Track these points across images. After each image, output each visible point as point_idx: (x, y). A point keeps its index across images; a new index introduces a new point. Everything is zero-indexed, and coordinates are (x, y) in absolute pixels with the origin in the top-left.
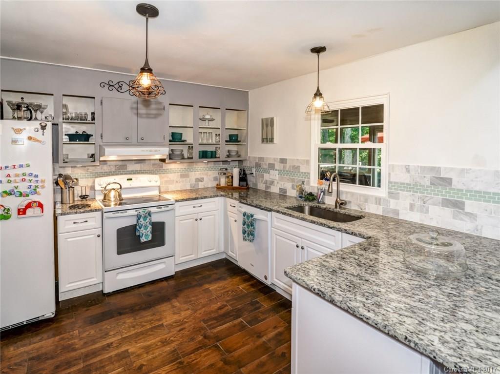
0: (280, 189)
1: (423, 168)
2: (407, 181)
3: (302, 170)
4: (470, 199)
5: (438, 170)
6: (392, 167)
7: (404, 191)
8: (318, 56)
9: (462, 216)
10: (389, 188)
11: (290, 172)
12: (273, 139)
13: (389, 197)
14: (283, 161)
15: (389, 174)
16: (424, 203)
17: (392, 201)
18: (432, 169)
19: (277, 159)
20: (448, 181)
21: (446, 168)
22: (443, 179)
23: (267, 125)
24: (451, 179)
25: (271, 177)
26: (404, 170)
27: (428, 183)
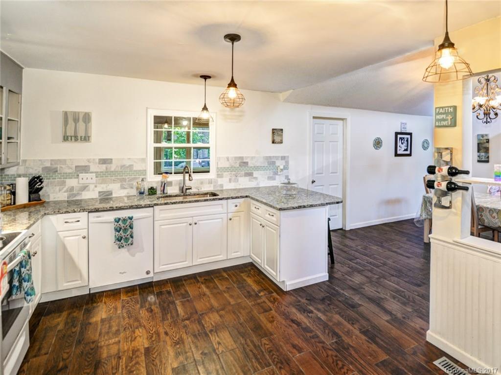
0: (99, 192)
1: (236, 158)
2: (228, 166)
4: (255, 171)
5: (242, 158)
6: (219, 159)
7: (225, 172)
8: (205, 81)
9: (252, 180)
10: (217, 172)
11: (117, 172)
12: (89, 137)
13: (218, 177)
14: (104, 161)
15: (217, 163)
16: (236, 177)
17: (219, 179)
18: (240, 158)
19: (94, 159)
20: (246, 163)
21: (245, 157)
22: (244, 163)
23: (76, 120)
24: (248, 162)
25: (81, 181)
26: (226, 159)
27: (238, 166)
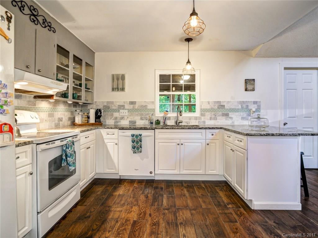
0: (130, 121)
1: (215, 102)
2: (209, 108)
3: (148, 108)
4: (230, 112)
6: (202, 103)
7: (207, 112)
8: (189, 43)
9: (228, 119)
10: (201, 112)
11: (139, 109)
12: (124, 88)
13: (201, 116)
14: (132, 103)
15: (201, 106)
16: (215, 116)
17: (202, 117)
18: (218, 102)
19: (127, 102)
20: (224, 106)
21: (223, 101)
22: (222, 106)
23: (118, 79)
24: (224, 105)
25: (121, 114)
26: (207, 103)
27: (217, 108)
